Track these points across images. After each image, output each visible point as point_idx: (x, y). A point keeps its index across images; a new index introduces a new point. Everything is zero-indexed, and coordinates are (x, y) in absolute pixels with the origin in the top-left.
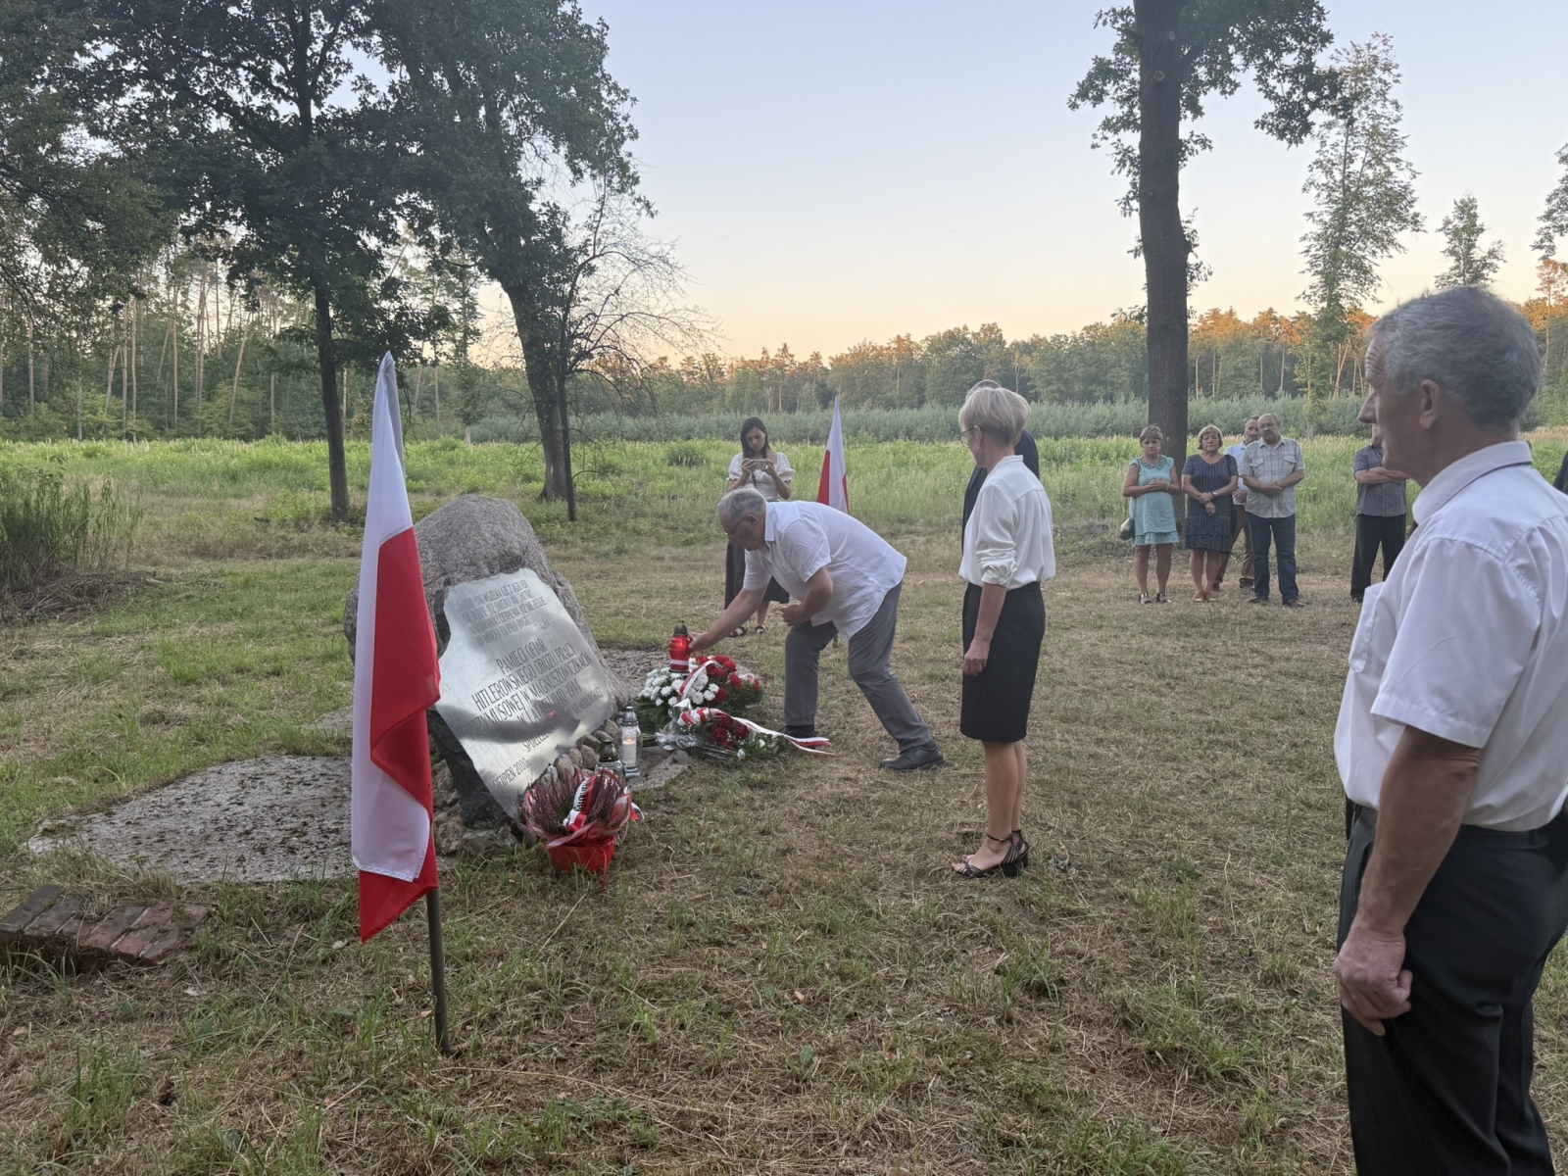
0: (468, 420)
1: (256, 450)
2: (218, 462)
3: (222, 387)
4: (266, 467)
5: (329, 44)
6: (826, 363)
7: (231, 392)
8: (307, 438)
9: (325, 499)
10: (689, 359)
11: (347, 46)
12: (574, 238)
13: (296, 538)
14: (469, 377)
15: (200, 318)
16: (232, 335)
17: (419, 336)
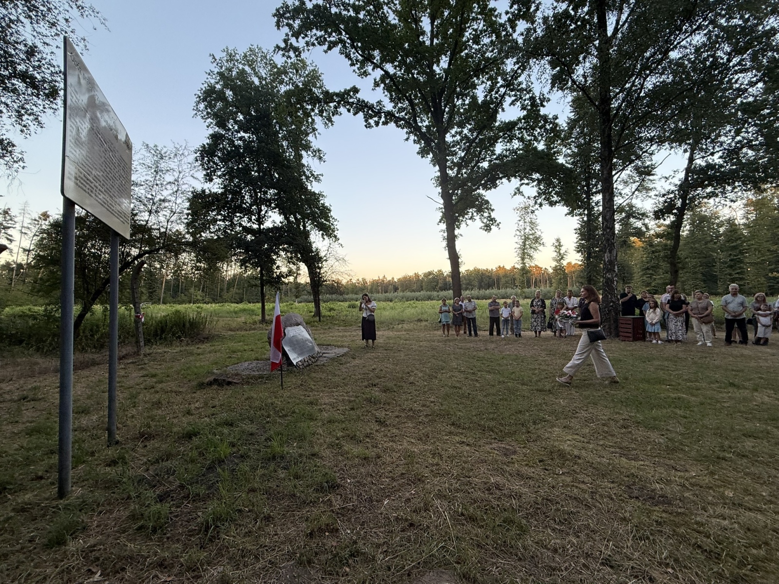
0: (297, 297)
1: (241, 306)
2: (232, 309)
3: (232, 289)
4: (245, 310)
5: (266, 212)
6: (396, 280)
7: (234, 290)
8: (253, 303)
9: (260, 318)
10: (358, 280)
11: (270, 212)
12: (322, 254)
13: (253, 327)
14: (297, 285)
15: (226, 271)
16: (234, 275)
17: (284, 278)
